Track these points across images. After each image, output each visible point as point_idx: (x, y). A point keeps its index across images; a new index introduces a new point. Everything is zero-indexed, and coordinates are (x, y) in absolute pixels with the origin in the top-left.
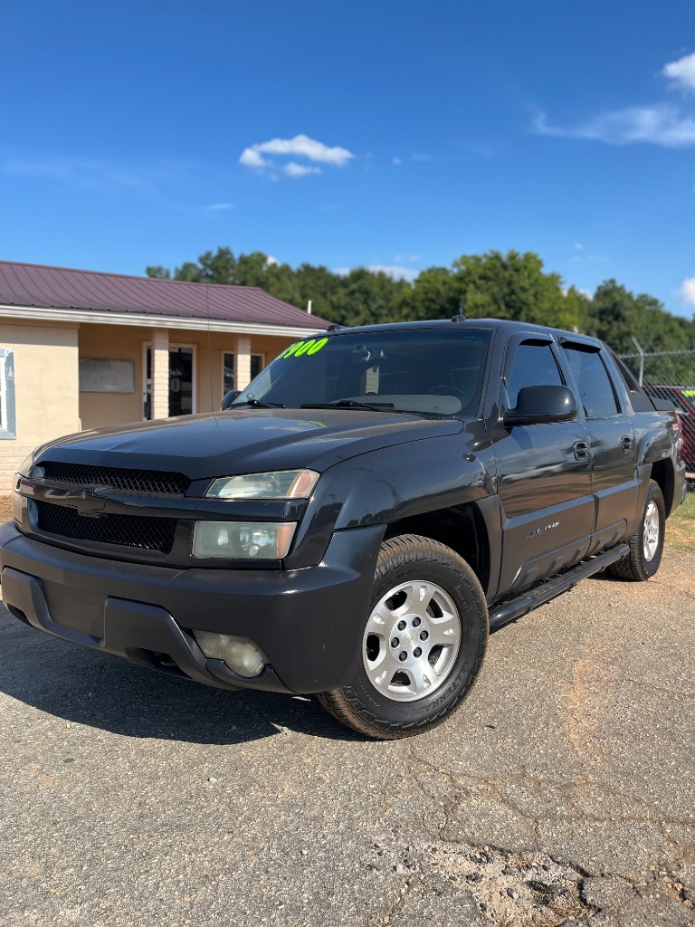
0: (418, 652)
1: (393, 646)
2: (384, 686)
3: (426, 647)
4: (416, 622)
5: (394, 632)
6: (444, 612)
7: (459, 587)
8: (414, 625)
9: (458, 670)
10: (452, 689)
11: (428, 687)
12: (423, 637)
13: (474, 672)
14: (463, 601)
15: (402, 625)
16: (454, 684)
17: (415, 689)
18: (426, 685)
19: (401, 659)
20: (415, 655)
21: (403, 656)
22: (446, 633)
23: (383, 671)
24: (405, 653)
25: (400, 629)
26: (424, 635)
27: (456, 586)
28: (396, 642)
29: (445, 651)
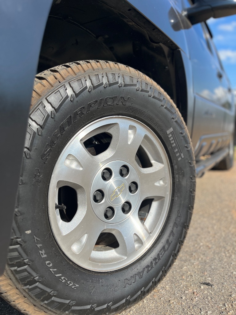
0: (127, 207)
1: (96, 200)
2: (85, 254)
3: (136, 201)
4: (124, 171)
5: (97, 182)
6: (153, 162)
7: (171, 129)
8: (122, 174)
9: (171, 225)
10: (166, 247)
11: (140, 247)
12: (133, 189)
13: (185, 226)
14: (174, 148)
15: (107, 174)
16: (168, 241)
17: (125, 253)
18: (136, 245)
19: (106, 217)
20: (124, 211)
21: (109, 213)
22: (157, 184)
23: (82, 235)
24: (112, 209)
25: (104, 179)
26: (134, 187)
27: (168, 129)
28: (100, 195)
29: (155, 205)
